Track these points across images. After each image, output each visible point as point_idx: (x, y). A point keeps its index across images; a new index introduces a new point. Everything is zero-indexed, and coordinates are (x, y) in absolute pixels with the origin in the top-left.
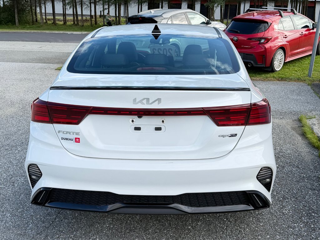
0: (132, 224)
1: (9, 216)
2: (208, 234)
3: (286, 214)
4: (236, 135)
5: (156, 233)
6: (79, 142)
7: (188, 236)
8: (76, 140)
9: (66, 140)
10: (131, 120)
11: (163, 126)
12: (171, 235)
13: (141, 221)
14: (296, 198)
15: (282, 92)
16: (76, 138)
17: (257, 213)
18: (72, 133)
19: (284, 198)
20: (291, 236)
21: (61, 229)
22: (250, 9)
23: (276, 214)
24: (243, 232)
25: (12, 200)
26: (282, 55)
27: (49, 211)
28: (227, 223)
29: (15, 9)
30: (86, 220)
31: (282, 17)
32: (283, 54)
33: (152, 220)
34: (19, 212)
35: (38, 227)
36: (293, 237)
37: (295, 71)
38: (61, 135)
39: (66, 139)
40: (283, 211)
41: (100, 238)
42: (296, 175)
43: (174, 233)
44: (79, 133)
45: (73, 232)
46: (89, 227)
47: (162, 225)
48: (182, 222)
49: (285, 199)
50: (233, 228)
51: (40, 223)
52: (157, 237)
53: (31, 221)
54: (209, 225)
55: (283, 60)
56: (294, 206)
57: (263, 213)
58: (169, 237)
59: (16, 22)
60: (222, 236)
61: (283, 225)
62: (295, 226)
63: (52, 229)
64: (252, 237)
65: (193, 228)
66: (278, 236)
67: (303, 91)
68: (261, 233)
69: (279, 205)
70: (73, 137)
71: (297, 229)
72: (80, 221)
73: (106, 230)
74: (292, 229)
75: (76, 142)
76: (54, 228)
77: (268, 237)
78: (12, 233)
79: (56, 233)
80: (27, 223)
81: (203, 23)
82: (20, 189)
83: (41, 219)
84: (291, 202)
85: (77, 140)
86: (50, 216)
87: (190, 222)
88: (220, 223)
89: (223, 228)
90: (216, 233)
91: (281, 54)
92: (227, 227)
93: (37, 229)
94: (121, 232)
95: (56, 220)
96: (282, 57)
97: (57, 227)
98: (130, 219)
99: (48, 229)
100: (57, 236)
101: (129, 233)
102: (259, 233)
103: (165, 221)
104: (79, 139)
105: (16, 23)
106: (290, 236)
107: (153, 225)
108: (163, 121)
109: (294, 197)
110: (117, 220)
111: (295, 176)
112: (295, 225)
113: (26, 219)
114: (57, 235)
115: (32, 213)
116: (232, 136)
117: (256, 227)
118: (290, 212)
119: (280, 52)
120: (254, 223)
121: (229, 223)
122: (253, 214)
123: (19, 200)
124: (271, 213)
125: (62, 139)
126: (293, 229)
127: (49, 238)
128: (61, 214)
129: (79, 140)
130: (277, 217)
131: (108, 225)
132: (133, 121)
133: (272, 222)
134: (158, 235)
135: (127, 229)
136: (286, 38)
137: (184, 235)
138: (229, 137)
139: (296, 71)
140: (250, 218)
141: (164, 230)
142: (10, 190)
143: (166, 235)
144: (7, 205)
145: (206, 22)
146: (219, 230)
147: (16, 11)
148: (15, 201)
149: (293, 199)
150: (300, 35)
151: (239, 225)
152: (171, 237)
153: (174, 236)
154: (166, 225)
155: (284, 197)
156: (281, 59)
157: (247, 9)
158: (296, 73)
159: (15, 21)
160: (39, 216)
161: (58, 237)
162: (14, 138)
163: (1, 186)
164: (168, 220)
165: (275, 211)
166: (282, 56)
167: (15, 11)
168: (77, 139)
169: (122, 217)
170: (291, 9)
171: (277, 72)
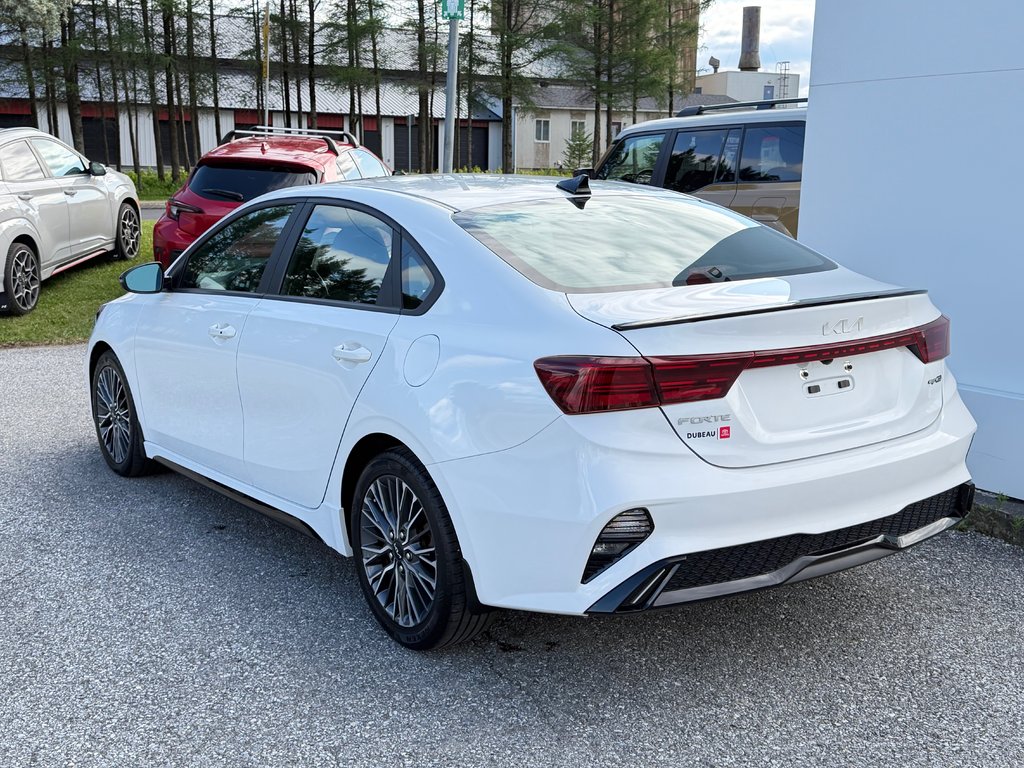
6: (729, 437)
8: (721, 433)
10: (801, 372)
11: (850, 376)
16: (722, 429)
18: (712, 419)
22: (237, 131)
31: (337, 155)
38: (685, 429)
39: (699, 435)
44: (730, 414)
70: (715, 427)
75: (721, 437)
81: (75, 171)
85: (725, 433)
104: (728, 428)
125: (689, 436)
129: (729, 432)
132: (806, 375)
145: (83, 169)
157: (229, 131)
168: (725, 431)
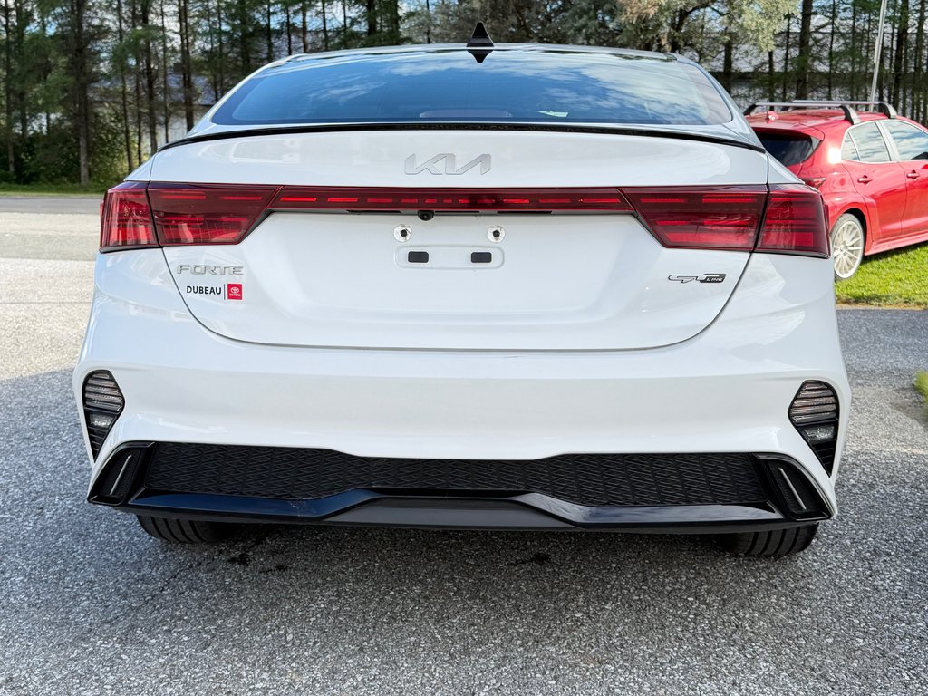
0: (398, 604)
1: (22, 581)
2: (636, 630)
3: (885, 589)
4: (723, 276)
5: (473, 625)
6: (240, 298)
7: (575, 633)
8: (229, 292)
9: (201, 291)
10: (399, 229)
11: (498, 248)
12: (521, 630)
13: (426, 598)
14: (915, 554)
15: (861, 328)
16: (230, 286)
17: (792, 586)
18: (218, 271)
19: (876, 553)
20: (901, 639)
21: (178, 613)
23: (852, 589)
24: (748, 628)
25: (32, 547)
26: (854, 233)
27: (143, 573)
28: (698, 607)
29: (82, 138)
30: (256, 594)
31: (852, 124)
32: (859, 229)
33: (461, 596)
34: (53, 574)
35: (107, 607)
36: (910, 642)
37: (897, 280)
38: (186, 279)
40: (875, 583)
41: (297, 633)
42: (911, 504)
43: (528, 627)
44: (242, 268)
45: (215, 620)
46: (266, 609)
47: (492, 608)
48: (555, 603)
49: (880, 556)
50: (716, 619)
51: (115, 598)
52: (476, 634)
53: (86, 594)
54: (639, 610)
55: (861, 248)
56: (908, 570)
57: (811, 587)
58: (515, 635)
59: (82, 175)
60: (681, 635)
61: (876, 615)
62: (913, 617)
63: (151, 613)
64: (777, 641)
65: (589, 617)
66: (861, 641)
67: (922, 328)
68: (805, 631)
69: (861, 569)
70: (222, 281)
71: (921, 624)
72: (238, 596)
73: (319, 616)
74: (904, 625)
75: (230, 297)
76: (158, 609)
77: (830, 640)
78: (26, 619)
79: (161, 622)
80: (75, 597)
82: (59, 522)
83: (120, 589)
84: (898, 562)
85: (235, 292)
86: (147, 584)
87: (580, 604)
88: (675, 607)
89: (685, 619)
90: (661, 629)
91: (854, 229)
92: (696, 615)
93: (104, 611)
94: (365, 621)
95: (164, 592)
96: (856, 240)
97: (166, 608)
98: (393, 593)
99: (138, 613)
100: (165, 628)
101: (388, 623)
102: (800, 633)
103: (503, 599)
104: (239, 286)
105: (83, 179)
106: (898, 639)
107: (464, 609)
108: (496, 234)
109: (907, 551)
110: (352, 595)
111: (908, 505)
112: (914, 614)
113: (72, 589)
114: (164, 625)
115: (93, 577)
116: (710, 279)
117: (788, 618)
118: (898, 585)
119: (850, 225)
120: (783, 609)
121: (704, 607)
122: (780, 588)
123: (56, 546)
124: (836, 586)
126: (909, 624)
127: (138, 632)
128: (180, 579)
129: (240, 292)
130: (854, 596)
131: (322, 606)
132: (404, 233)
133: (840, 608)
134: (479, 630)
135: (383, 614)
136: (866, 182)
137: (562, 632)
138: (701, 281)
139: (900, 280)
140: (769, 597)
141: (498, 619)
142: (31, 525)
143: (505, 630)
144: (16, 558)
146: (670, 622)
147: (83, 143)
148: (43, 548)
149: (905, 556)
150: (908, 177)
151: (734, 611)
152: (519, 635)
153: (530, 634)
154: (504, 609)
155: (875, 550)
156: (853, 246)
158: (901, 285)
159: (80, 174)
160: (111, 583)
161: (169, 631)
162: (52, 415)
163: (2, 516)
164: (510, 597)
165: (848, 582)
166: (857, 236)
167: (81, 143)
168: (235, 289)
169: (368, 589)
170: (880, 104)
171: (843, 281)
